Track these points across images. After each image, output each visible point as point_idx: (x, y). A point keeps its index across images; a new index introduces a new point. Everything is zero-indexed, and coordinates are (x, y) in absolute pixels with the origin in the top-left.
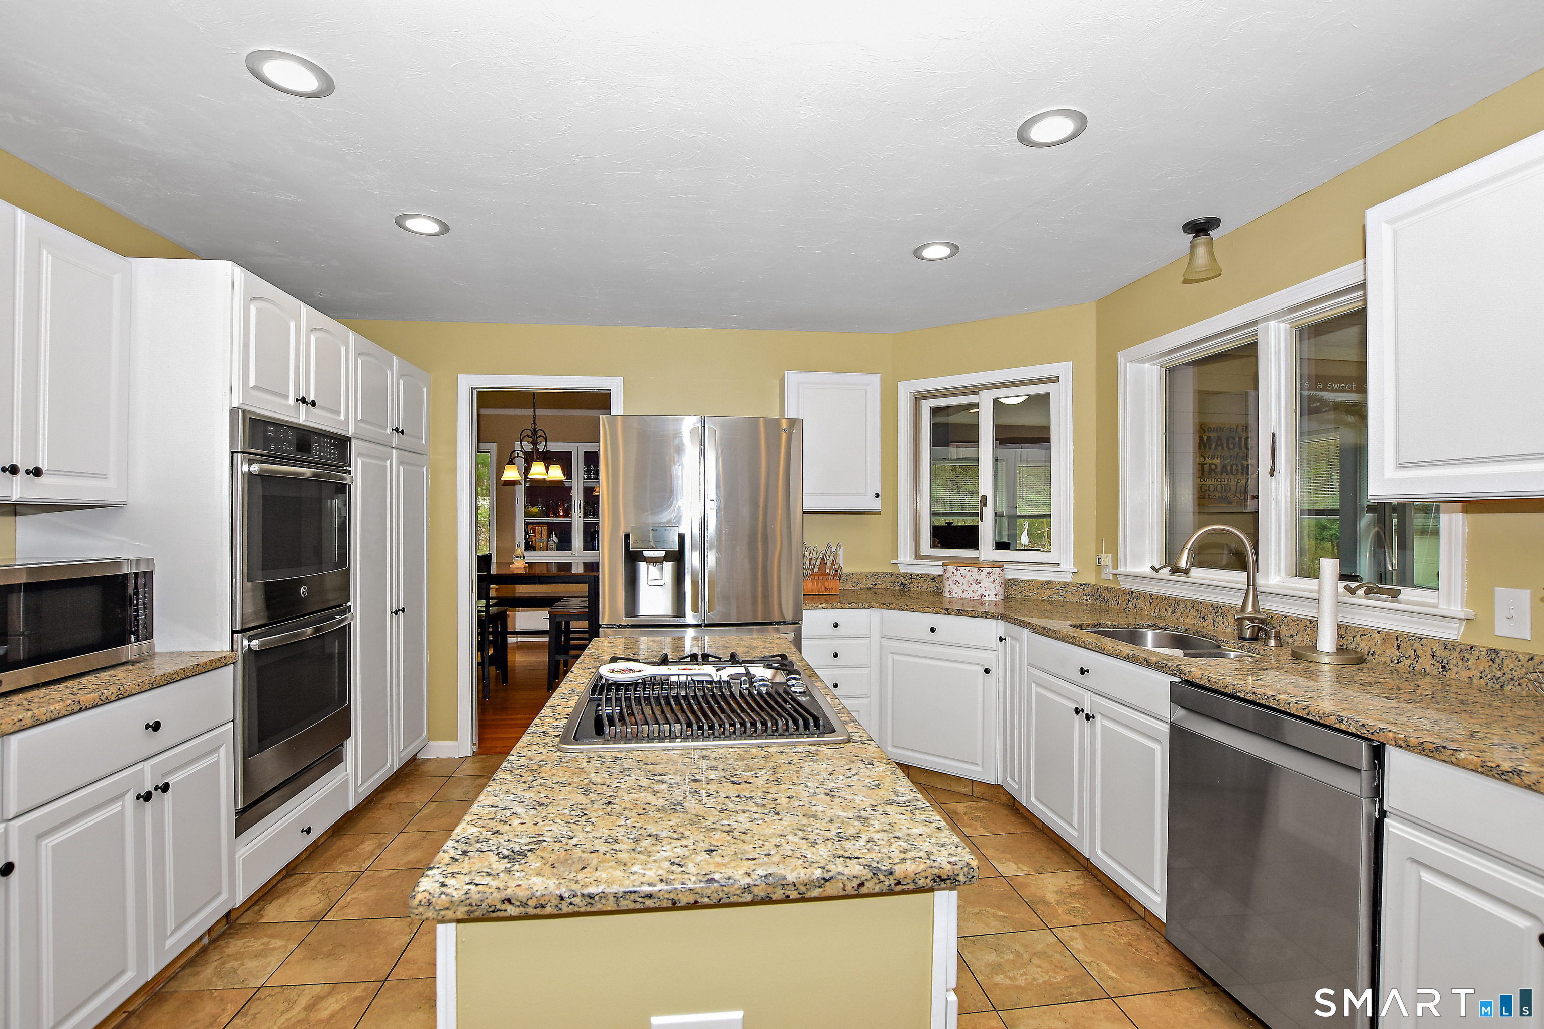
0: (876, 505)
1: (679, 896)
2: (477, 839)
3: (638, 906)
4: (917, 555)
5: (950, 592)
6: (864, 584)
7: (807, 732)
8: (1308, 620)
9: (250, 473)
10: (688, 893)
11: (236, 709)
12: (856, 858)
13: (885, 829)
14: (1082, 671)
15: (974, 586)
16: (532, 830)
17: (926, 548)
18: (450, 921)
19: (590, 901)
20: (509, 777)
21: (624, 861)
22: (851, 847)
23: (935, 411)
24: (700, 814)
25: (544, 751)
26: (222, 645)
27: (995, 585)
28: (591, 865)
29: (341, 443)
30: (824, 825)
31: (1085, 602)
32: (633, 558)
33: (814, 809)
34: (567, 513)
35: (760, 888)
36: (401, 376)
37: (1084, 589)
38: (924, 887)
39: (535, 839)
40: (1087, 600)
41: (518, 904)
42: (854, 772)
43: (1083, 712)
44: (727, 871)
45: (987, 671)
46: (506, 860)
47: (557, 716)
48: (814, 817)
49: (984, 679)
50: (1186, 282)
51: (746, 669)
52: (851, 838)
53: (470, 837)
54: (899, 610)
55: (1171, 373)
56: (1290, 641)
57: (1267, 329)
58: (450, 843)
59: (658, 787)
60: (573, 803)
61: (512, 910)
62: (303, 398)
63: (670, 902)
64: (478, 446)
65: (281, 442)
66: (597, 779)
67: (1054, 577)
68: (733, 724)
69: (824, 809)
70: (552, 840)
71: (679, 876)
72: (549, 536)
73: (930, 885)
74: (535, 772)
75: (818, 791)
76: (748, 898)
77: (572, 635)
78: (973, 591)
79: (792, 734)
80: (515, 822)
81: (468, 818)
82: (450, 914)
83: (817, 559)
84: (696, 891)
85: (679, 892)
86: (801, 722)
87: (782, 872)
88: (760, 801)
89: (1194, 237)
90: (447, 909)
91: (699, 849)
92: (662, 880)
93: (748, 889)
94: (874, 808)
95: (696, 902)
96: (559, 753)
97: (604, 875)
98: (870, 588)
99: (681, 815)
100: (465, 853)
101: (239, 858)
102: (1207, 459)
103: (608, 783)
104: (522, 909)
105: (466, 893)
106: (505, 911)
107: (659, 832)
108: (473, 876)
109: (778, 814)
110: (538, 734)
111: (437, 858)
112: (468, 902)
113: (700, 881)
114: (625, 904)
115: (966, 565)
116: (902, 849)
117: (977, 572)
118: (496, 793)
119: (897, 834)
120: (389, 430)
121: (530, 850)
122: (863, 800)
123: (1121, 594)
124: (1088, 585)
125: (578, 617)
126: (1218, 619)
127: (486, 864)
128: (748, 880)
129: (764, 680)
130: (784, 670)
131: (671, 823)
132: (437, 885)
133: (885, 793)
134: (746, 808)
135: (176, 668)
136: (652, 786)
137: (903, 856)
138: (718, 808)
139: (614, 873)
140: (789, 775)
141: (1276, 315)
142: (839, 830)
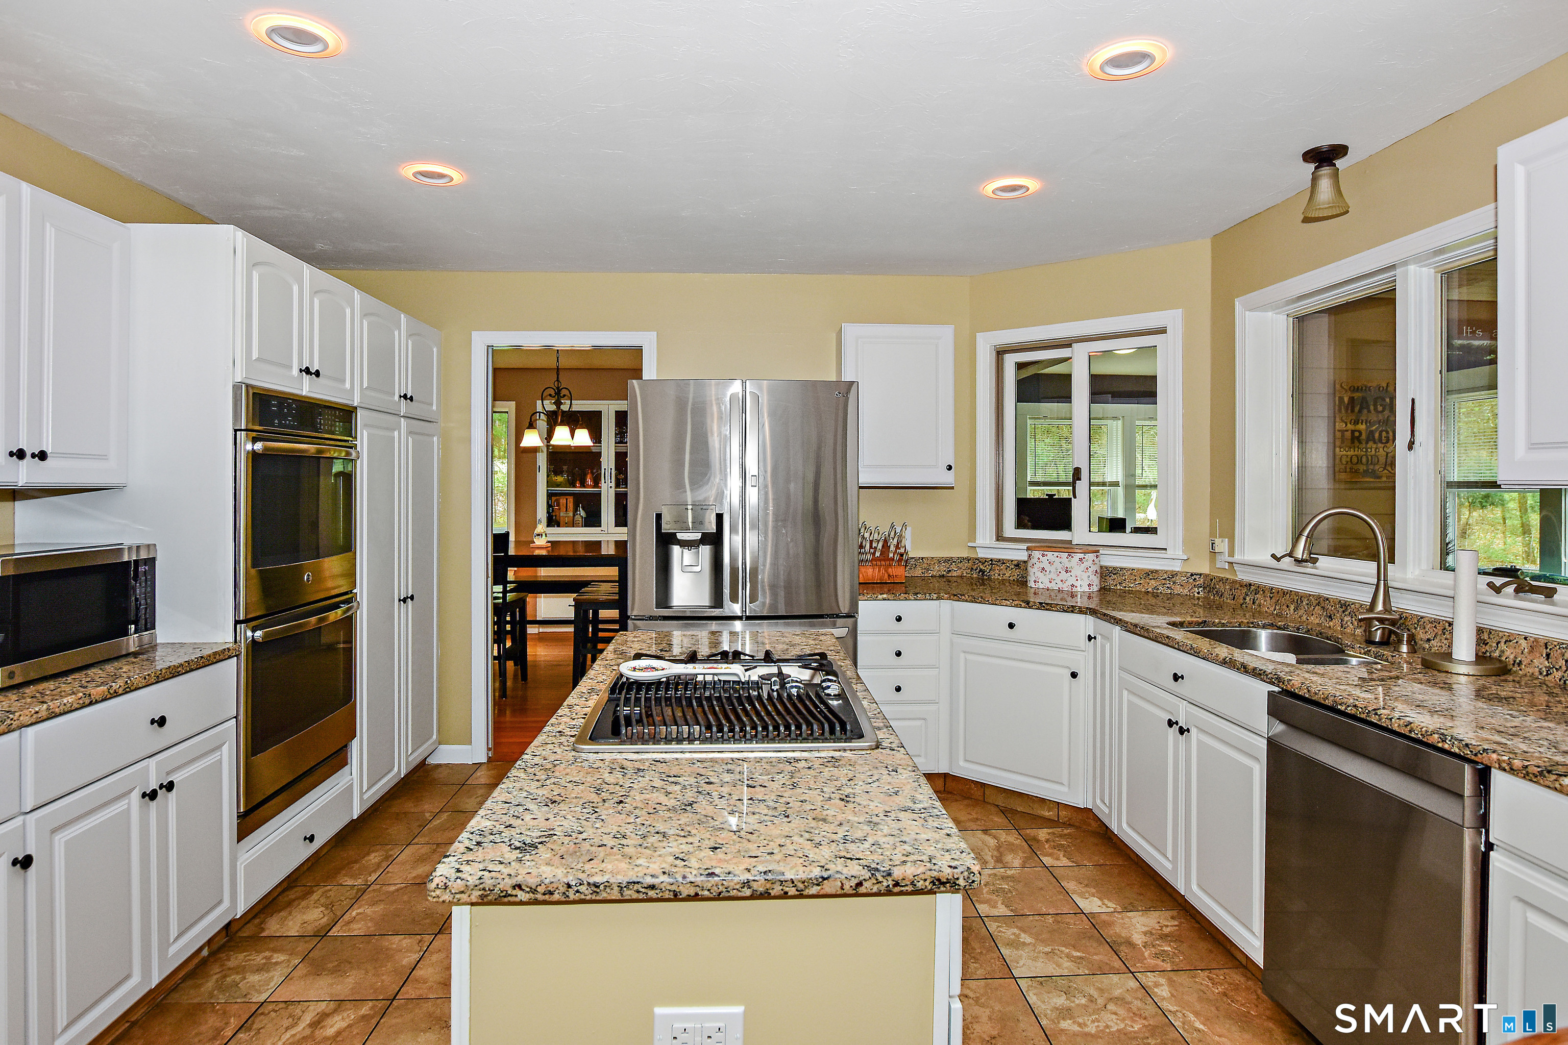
0: (948, 478)
1: (680, 888)
2: (490, 831)
3: (641, 896)
4: (1000, 537)
5: (1035, 581)
6: (936, 570)
7: (833, 737)
8: (1446, 621)
9: (253, 451)
10: (689, 885)
11: (239, 705)
12: (857, 859)
13: (893, 833)
14: (1176, 677)
15: (1064, 575)
16: (544, 825)
17: (1010, 529)
18: (464, 904)
19: (595, 889)
20: (523, 775)
21: (630, 855)
22: (854, 849)
23: (1020, 366)
24: (710, 815)
25: (559, 751)
26: (224, 636)
27: (1088, 574)
28: (599, 858)
29: (347, 414)
30: (832, 828)
31: (1196, 595)
32: (665, 541)
33: (825, 813)
34: (597, 482)
35: (759, 883)
36: (409, 336)
37: (1195, 579)
38: (922, 889)
39: (546, 833)
40: (1198, 593)
41: (528, 890)
42: (874, 778)
43: (1177, 725)
44: (728, 866)
45: (1074, 675)
46: (518, 851)
47: (574, 716)
48: (824, 820)
49: (1070, 685)
50: (1307, 220)
51: (779, 668)
52: (856, 841)
53: (484, 829)
54: (972, 602)
55: (1301, 323)
56: (1427, 646)
57: (1406, 274)
58: (465, 835)
59: (670, 788)
60: (585, 801)
61: (522, 896)
62: (307, 368)
63: (672, 893)
64: (493, 406)
65: (285, 417)
66: (610, 779)
67: (1161, 565)
68: (754, 727)
69: (836, 814)
70: (563, 834)
71: (681, 869)
72: (576, 510)
73: (929, 887)
74: (549, 771)
75: (833, 796)
76: (747, 892)
77: (601, 626)
78: (1062, 581)
79: (817, 739)
80: (528, 817)
81: (482, 812)
82: (464, 897)
83: (878, 541)
84: (696, 884)
85: (680, 885)
86: (826, 726)
87: (782, 869)
88: (772, 804)
89: (1316, 168)
90: (462, 892)
91: (704, 846)
92: (664, 873)
93: (747, 884)
94: (887, 814)
95: (697, 894)
96: (573, 753)
97: (610, 867)
98: (943, 576)
99: (690, 815)
100: (479, 844)
101: (241, 864)
102: (1349, 425)
103: (621, 783)
104: (531, 894)
105: (480, 878)
106: (516, 896)
107: (666, 830)
108: (486, 864)
109: (788, 817)
110: (554, 734)
111: (453, 847)
112: (481, 886)
113: (701, 875)
114: (628, 894)
115: (1054, 549)
116: (905, 853)
117: (1067, 558)
118: (510, 790)
119: (904, 839)
120: (397, 398)
121: (541, 843)
122: (876, 806)
123: (1237, 586)
124: (1201, 575)
125: (608, 605)
126: (1346, 619)
127: (499, 854)
128: (747, 876)
129: (797, 682)
130: (822, 671)
131: (680, 822)
132: (454, 870)
133: (902, 800)
134: (757, 811)
135: (181, 661)
136: (665, 787)
137: (905, 858)
138: (729, 809)
139: (619, 865)
140: (807, 780)
141: (1418, 259)
142: (847, 833)
